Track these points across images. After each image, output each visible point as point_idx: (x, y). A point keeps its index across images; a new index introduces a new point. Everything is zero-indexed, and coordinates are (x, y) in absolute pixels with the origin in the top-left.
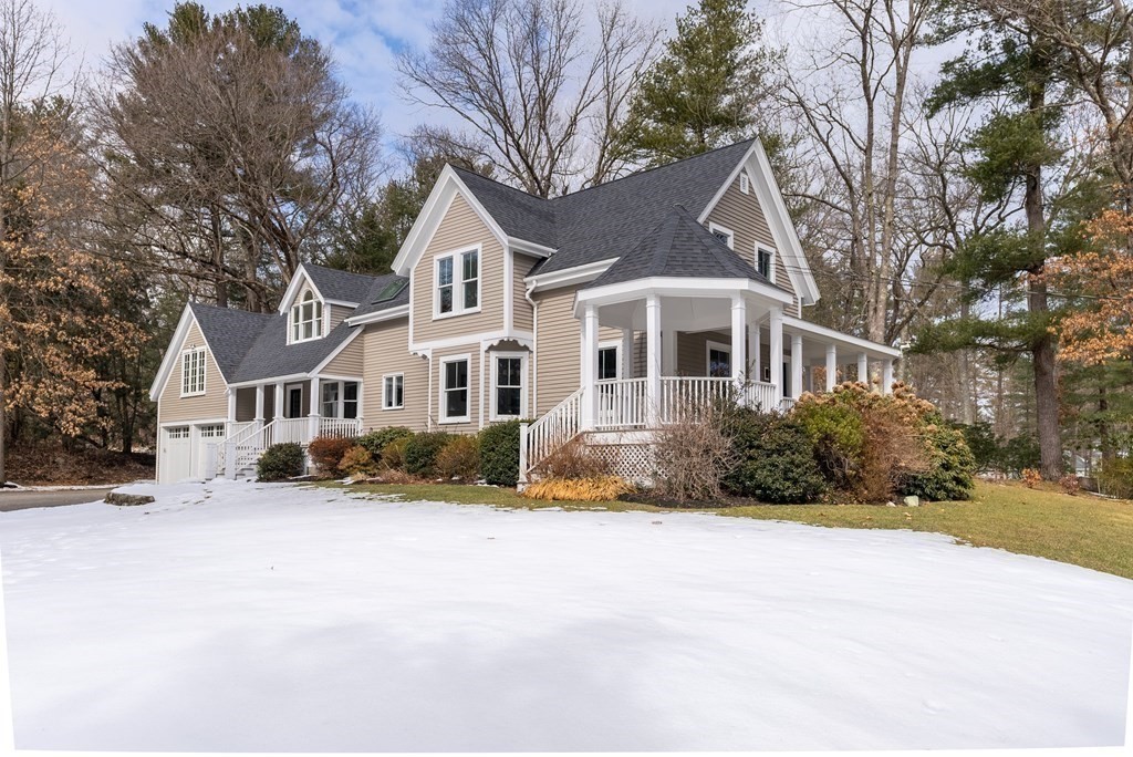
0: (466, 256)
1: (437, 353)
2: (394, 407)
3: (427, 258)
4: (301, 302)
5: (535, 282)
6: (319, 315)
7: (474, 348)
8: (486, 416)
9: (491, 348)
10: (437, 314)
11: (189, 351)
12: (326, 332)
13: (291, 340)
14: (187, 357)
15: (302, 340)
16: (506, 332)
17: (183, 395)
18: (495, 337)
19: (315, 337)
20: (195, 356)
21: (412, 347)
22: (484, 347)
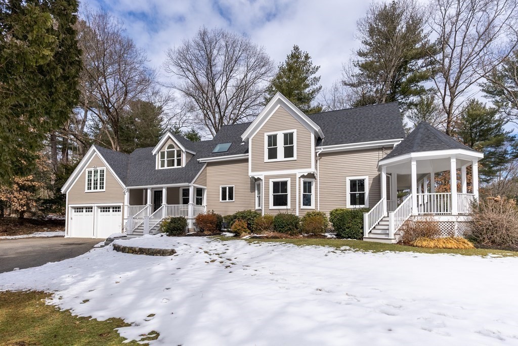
0: (286, 135)
1: (267, 178)
2: (227, 200)
3: (261, 134)
4: (166, 149)
5: (322, 149)
6: (179, 155)
7: (293, 177)
8: (300, 206)
9: (303, 176)
10: (266, 159)
11: (92, 169)
12: (184, 164)
13: (158, 167)
14: (90, 172)
15: (166, 167)
16: (312, 170)
17: (86, 191)
18: (306, 172)
19: (176, 166)
20: (96, 172)
21: (251, 174)
22: (298, 175)
